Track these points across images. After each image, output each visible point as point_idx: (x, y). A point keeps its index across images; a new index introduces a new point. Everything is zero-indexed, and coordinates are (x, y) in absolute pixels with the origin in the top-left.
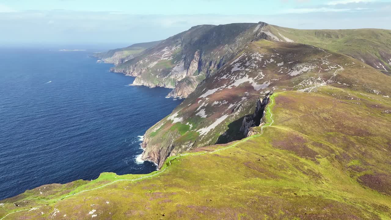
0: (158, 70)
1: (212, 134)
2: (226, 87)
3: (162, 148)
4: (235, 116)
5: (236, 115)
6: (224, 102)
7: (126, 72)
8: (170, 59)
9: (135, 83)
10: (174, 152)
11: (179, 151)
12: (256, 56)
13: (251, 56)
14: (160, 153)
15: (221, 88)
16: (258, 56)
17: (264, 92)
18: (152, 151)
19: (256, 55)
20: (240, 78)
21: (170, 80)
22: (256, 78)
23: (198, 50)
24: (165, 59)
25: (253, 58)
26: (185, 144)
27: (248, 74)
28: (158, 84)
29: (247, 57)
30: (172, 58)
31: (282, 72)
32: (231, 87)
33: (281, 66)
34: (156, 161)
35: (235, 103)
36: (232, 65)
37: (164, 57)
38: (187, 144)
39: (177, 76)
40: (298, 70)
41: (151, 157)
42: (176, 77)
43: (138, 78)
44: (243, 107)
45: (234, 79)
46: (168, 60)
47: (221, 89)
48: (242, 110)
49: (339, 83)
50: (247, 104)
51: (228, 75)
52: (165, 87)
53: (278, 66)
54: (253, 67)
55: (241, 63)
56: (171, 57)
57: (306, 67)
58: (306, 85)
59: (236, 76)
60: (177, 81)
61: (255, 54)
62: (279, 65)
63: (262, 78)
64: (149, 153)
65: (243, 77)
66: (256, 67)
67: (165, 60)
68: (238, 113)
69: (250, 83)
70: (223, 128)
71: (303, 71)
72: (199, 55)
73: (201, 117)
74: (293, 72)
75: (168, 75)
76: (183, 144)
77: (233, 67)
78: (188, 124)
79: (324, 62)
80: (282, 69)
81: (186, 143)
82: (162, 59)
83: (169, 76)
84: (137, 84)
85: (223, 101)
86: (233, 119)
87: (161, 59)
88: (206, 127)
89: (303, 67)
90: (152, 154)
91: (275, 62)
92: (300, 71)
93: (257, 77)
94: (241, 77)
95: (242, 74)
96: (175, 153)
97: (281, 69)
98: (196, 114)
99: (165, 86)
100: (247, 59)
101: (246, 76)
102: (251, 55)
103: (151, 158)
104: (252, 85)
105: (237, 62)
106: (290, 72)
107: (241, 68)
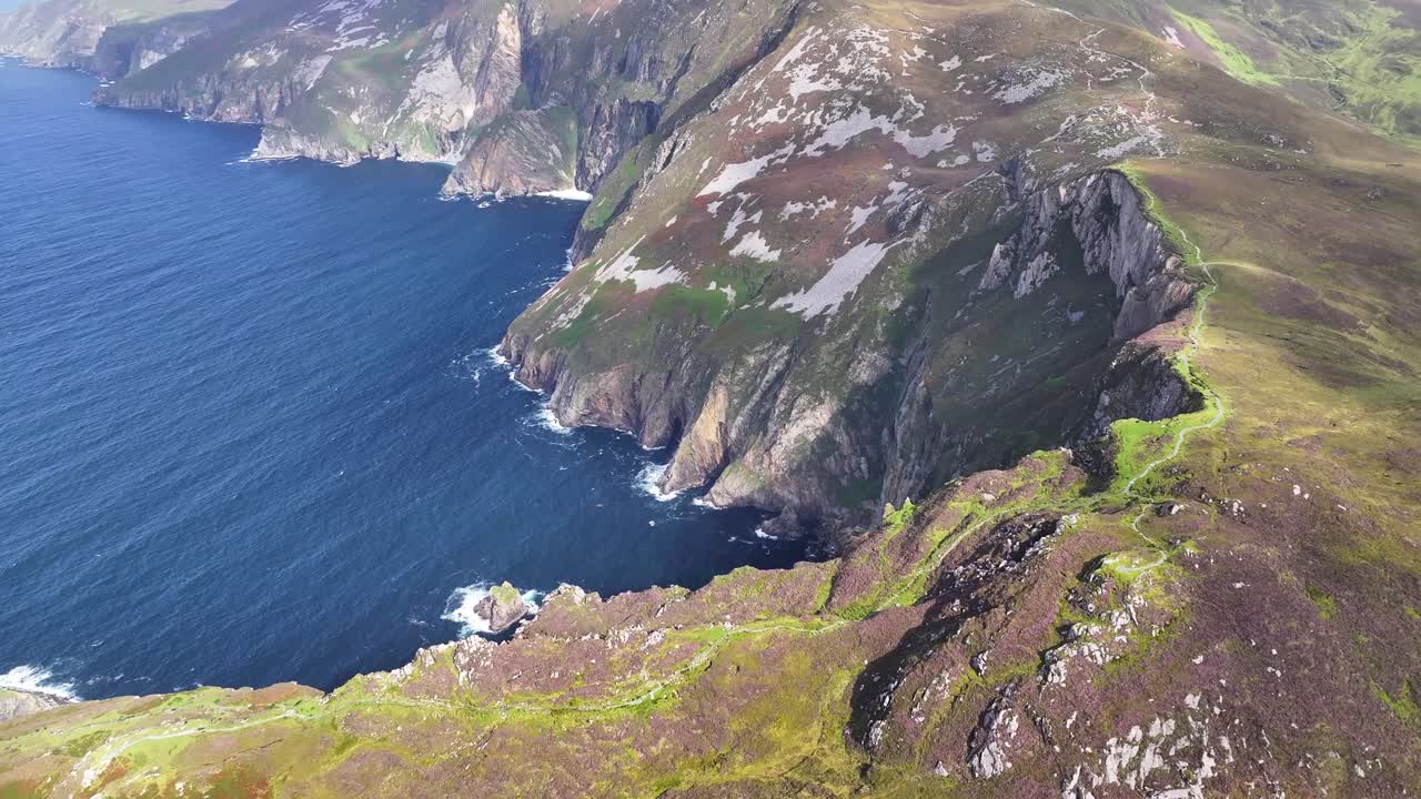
0: (353, 93)
1: (856, 309)
2: (796, 151)
3: (642, 377)
4: (914, 245)
5: (917, 241)
6: (823, 203)
7: (180, 104)
8: (379, 44)
9: (264, 151)
10: (721, 383)
11: (737, 378)
12: (865, 39)
13: (848, 38)
14: (636, 393)
15: (781, 157)
16: (872, 39)
17: (952, 163)
18: (602, 393)
19: (864, 34)
20: (836, 117)
21: (416, 129)
22: (897, 116)
23: (508, 6)
24: (354, 43)
25: (859, 46)
26: (756, 352)
27: (864, 104)
28: (364, 149)
29: (830, 42)
30: (384, 37)
31: (969, 92)
32: (818, 149)
33: (955, 72)
34: (619, 422)
35: (871, 203)
36: (784, 72)
37: (352, 37)
38: (762, 352)
39: (437, 111)
40: (1025, 84)
41: (597, 411)
42: (436, 117)
43: (275, 128)
44: (935, 214)
45: (818, 122)
46: (372, 46)
47: (783, 161)
48: (932, 224)
49: (1173, 120)
50: (948, 206)
51: (784, 107)
52: (399, 159)
53: (945, 70)
54: (873, 76)
55: (816, 66)
56: (380, 37)
57: (1048, 71)
58: (1116, 135)
59: (820, 113)
60: (445, 131)
61: (858, 31)
62: (946, 66)
63: (921, 114)
64: (588, 400)
65: (848, 115)
66: (883, 77)
67: (359, 46)
68: (924, 236)
69: (885, 132)
70: (887, 287)
71: (1040, 87)
72: (517, 23)
73: (758, 259)
74: (1011, 89)
75: (400, 110)
76: (749, 354)
77: (790, 80)
78: (713, 286)
79: (1093, 54)
80: (963, 79)
81: (758, 349)
82: (343, 46)
83: (406, 114)
84: (278, 154)
85: (820, 201)
86: (912, 255)
87: (338, 45)
88: (803, 290)
89: (1039, 73)
90: (601, 401)
91: (931, 57)
92: (1033, 86)
93: (904, 114)
94: (840, 113)
95: (842, 104)
96: (726, 385)
97: (960, 81)
98: (734, 252)
99: (398, 155)
100: (834, 48)
101: (859, 111)
102: (847, 34)
103: (598, 416)
104: (896, 140)
105: (798, 62)
106: (997, 89)
107: (826, 84)
